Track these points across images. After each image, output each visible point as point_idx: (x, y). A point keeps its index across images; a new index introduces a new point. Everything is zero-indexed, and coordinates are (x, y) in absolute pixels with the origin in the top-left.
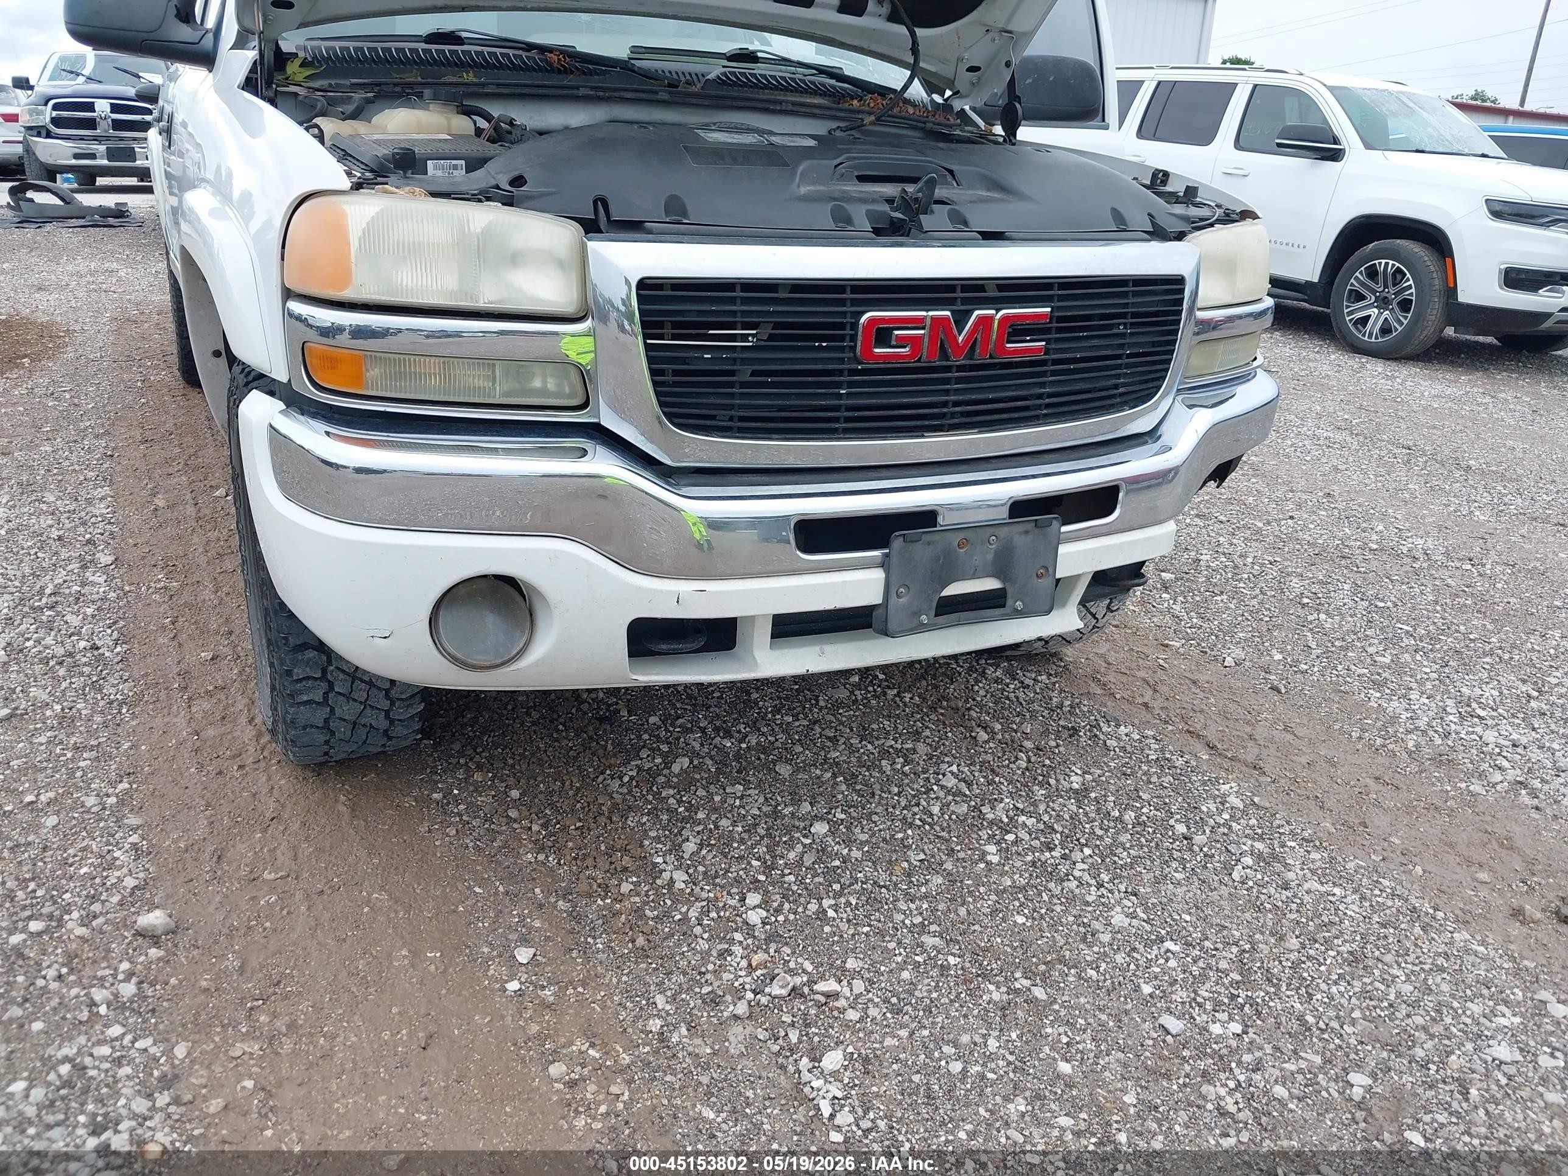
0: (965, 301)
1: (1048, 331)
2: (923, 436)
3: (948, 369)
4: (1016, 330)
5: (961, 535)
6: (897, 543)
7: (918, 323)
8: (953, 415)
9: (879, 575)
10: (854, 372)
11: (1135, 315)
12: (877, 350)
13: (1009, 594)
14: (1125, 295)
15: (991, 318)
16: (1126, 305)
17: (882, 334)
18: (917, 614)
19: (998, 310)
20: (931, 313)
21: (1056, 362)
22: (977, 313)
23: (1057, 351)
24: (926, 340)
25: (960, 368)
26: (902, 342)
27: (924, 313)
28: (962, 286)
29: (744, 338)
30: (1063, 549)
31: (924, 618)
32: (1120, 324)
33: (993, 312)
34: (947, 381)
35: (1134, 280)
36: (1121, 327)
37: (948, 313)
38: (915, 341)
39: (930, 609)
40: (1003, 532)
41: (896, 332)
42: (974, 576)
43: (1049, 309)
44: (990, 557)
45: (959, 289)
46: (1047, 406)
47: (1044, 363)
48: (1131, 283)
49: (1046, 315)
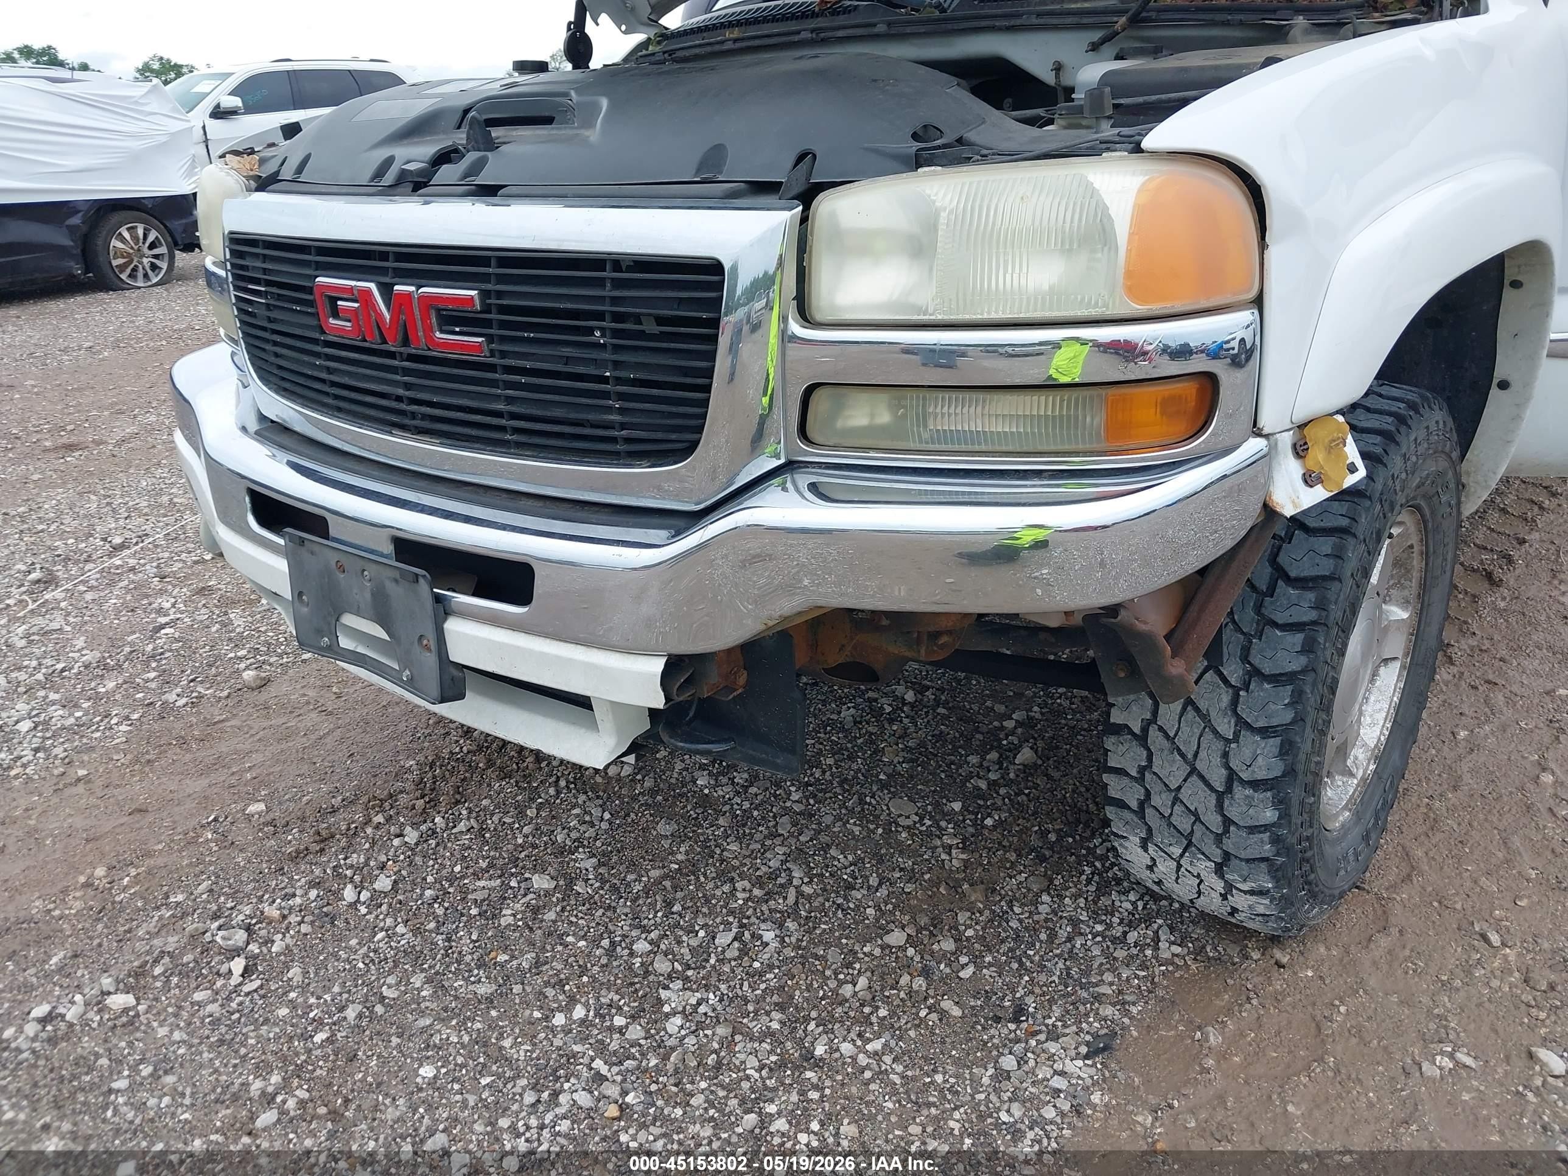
1: (487, 324)
2: (390, 433)
3: (393, 355)
7: (350, 294)
10: (324, 343)
11: (614, 317)
12: (331, 321)
14: (601, 283)
15: (409, 295)
16: (604, 300)
18: (320, 632)
19: (419, 287)
20: (358, 284)
21: (506, 370)
22: (398, 288)
23: (501, 354)
24: (362, 319)
26: (345, 315)
27: (354, 283)
28: (395, 253)
29: (262, 295)
31: (326, 641)
32: (596, 328)
33: (413, 289)
35: (612, 261)
36: (598, 333)
37: (372, 286)
38: (354, 316)
41: (339, 303)
43: (475, 293)
44: (370, 597)
45: (391, 257)
46: (517, 431)
47: (492, 368)
48: (609, 266)
49: (473, 301)
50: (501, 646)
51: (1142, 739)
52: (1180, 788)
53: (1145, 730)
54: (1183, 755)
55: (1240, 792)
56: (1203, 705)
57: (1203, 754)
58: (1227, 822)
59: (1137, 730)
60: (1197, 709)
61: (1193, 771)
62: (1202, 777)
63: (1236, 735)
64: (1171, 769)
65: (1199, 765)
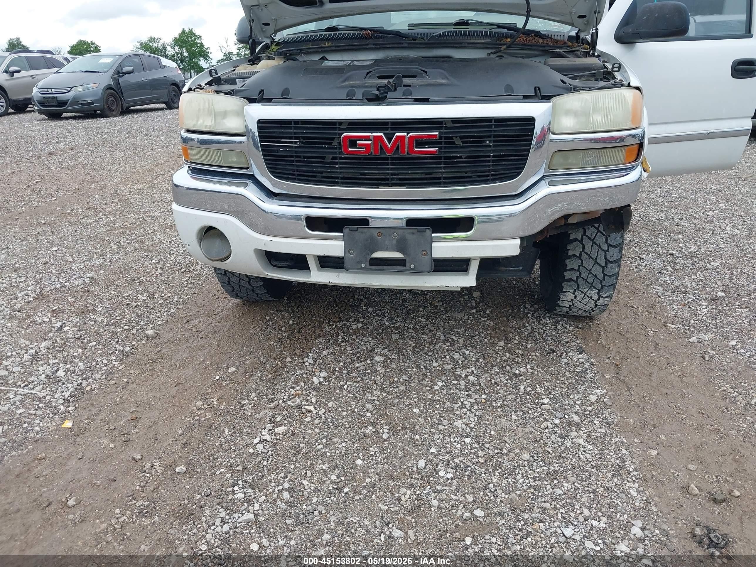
0: (392, 129)
1: (441, 143)
2: (378, 188)
3: (387, 159)
4: (420, 142)
5: (378, 231)
6: (346, 230)
7: (367, 138)
8: (392, 179)
9: (342, 243)
10: (341, 158)
11: (495, 136)
12: (350, 149)
13: (407, 260)
14: (490, 126)
15: (404, 137)
16: (491, 131)
17: (353, 144)
18: (360, 262)
19: (408, 133)
20: (373, 134)
21: (445, 158)
22: (397, 134)
23: (445, 153)
24: (372, 147)
25: (392, 159)
26: (361, 146)
27: (370, 134)
28: (391, 122)
29: (296, 143)
30: (434, 244)
31: (363, 265)
32: (487, 141)
33: (406, 134)
34: (387, 164)
35: (495, 119)
36: (488, 142)
37: (382, 134)
38: (367, 146)
39: (366, 261)
40: (400, 231)
41: (358, 142)
42: (387, 250)
43: (437, 133)
44: (394, 242)
45: (390, 124)
46: (446, 178)
47: (440, 158)
48: (493, 121)
49: (436, 136)
50: (458, 247)
51: (580, 257)
52: (591, 270)
53: (581, 254)
54: (592, 259)
55: (609, 265)
56: (598, 243)
57: (599, 257)
58: (605, 275)
59: (578, 255)
60: (596, 244)
61: (596, 262)
62: (598, 263)
63: (608, 249)
64: (588, 264)
65: (598, 260)
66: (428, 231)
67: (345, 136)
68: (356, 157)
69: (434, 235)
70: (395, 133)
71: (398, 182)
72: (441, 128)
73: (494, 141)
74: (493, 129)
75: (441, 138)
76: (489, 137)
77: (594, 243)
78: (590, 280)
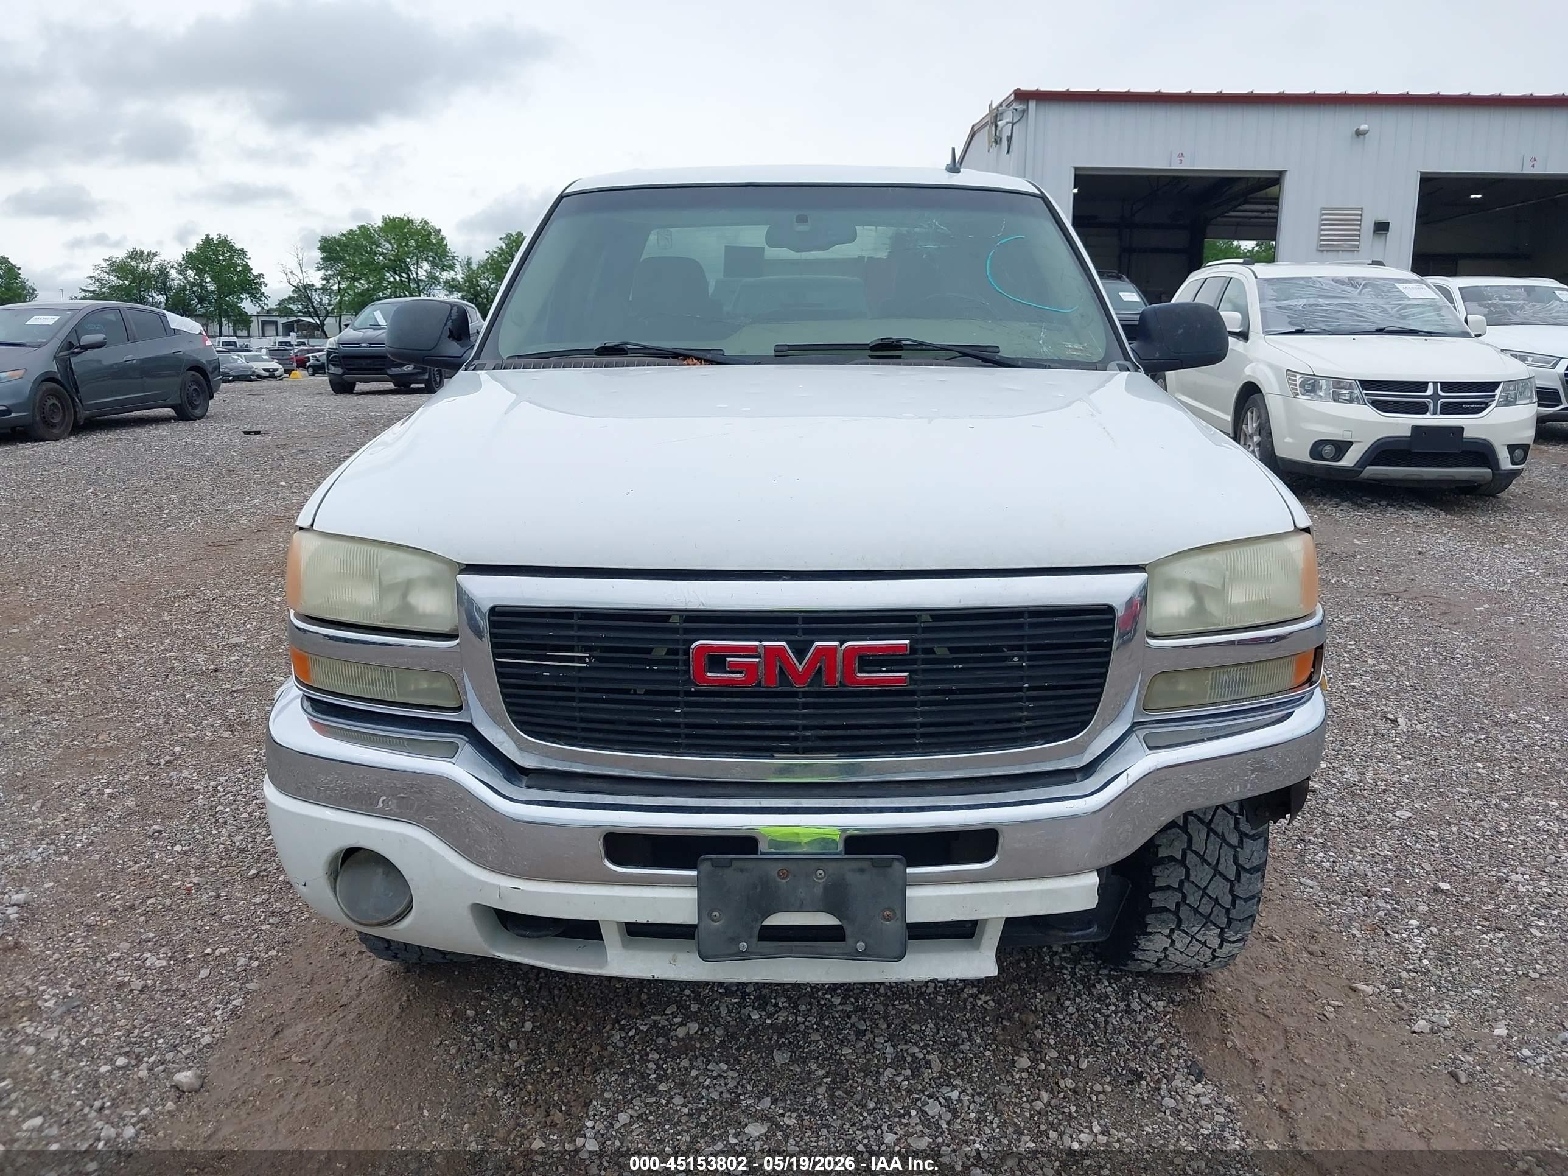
0: (806, 632)
1: (914, 662)
2: (772, 757)
3: (795, 694)
4: (868, 660)
5: (780, 866)
6: (706, 866)
7: (751, 652)
8: (806, 738)
9: (691, 894)
10: (688, 693)
11: (1031, 648)
12: (709, 674)
13: (848, 931)
14: (1020, 626)
15: (834, 649)
16: (1022, 637)
17: (717, 661)
18: (735, 940)
19: (842, 643)
20: (765, 643)
21: (925, 693)
22: (817, 643)
23: (923, 682)
24: (762, 668)
25: (805, 694)
26: (736, 668)
27: (757, 643)
28: (803, 617)
29: (581, 659)
30: (911, 892)
31: (743, 946)
32: (1014, 657)
33: (837, 643)
34: (795, 706)
35: (1029, 612)
36: (1016, 659)
37: (783, 643)
38: (750, 669)
39: (751, 937)
40: (832, 867)
41: (729, 659)
42: (801, 908)
43: (907, 642)
44: (818, 891)
45: (800, 621)
46: (923, 735)
47: (913, 693)
48: (1026, 615)
49: (905, 647)
50: (964, 896)
51: (1183, 862)
52: (1206, 887)
53: (1184, 855)
54: (1209, 864)
55: (1245, 876)
56: (1219, 830)
57: (1222, 860)
58: (1235, 898)
59: (1179, 857)
60: (1215, 833)
61: (1217, 872)
62: (1221, 874)
63: (1241, 842)
64: (1201, 875)
65: (1221, 868)
66: (896, 864)
67: (699, 648)
68: (724, 691)
69: (909, 870)
70: (813, 642)
71: (819, 743)
72: (914, 630)
73: (1031, 658)
74: (1028, 631)
75: (913, 650)
76: (1020, 648)
77: (1211, 831)
78: (1205, 908)
